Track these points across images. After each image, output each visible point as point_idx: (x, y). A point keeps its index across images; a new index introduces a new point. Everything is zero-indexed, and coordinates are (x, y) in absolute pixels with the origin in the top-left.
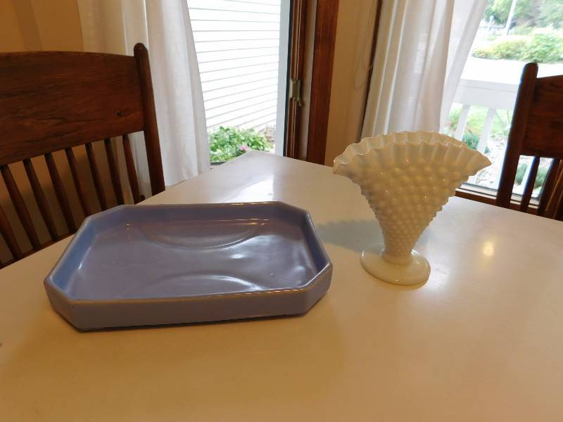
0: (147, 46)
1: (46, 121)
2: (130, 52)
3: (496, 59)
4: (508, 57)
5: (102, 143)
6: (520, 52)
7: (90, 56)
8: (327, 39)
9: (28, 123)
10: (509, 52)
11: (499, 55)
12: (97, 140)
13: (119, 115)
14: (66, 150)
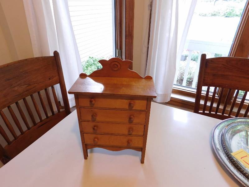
0: (58, 51)
1: (22, 86)
2: (52, 54)
3: (209, 16)
4: (215, 15)
5: (44, 90)
6: (219, 13)
7: (37, 59)
8: (130, 36)
9: (16, 88)
10: (215, 13)
11: (210, 14)
12: (42, 90)
13: (50, 79)
14: (31, 96)
